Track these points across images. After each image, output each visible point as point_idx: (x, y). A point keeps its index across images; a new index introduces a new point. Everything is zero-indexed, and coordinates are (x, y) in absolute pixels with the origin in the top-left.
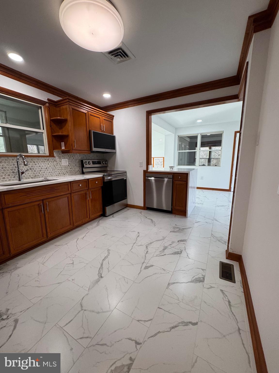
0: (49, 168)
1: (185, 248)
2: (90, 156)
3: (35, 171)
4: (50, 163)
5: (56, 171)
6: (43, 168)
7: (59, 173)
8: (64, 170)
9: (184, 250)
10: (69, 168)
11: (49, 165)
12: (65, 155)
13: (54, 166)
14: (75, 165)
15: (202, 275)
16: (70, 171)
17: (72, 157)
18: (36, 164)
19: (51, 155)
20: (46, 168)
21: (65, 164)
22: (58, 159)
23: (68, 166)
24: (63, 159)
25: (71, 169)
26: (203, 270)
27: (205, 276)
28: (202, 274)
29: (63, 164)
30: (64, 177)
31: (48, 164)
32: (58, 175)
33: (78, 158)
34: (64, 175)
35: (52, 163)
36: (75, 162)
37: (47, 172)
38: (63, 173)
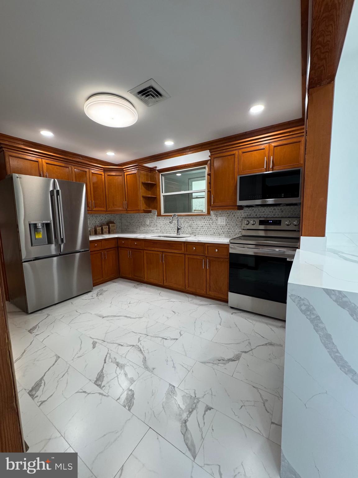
0: (204, 226)
1: (105, 396)
2: (264, 212)
3: (193, 228)
4: (205, 222)
5: (211, 231)
6: (199, 226)
7: (214, 233)
8: (220, 230)
9: (101, 392)
10: (226, 227)
11: (204, 224)
12: (223, 212)
13: (210, 225)
14: (235, 224)
15: (37, 396)
16: (227, 231)
17: (232, 214)
18: (194, 222)
19: (209, 213)
20: (202, 227)
21: (222, 223)
22: (214, 218)
23: (226, 225)
24: (219, 218)
25: (229, 229)
26: (43, 402)
27: (33, 399)
28: (39, 397)
29: (219, 223)
30: (219, 238)
31: (204, 222)
32: (213, 235)
33: (242, 215)
34: (220, 235)
35: (207, 222)
36: (235, 221)
37: (202, 230)
38: (219, 233)
